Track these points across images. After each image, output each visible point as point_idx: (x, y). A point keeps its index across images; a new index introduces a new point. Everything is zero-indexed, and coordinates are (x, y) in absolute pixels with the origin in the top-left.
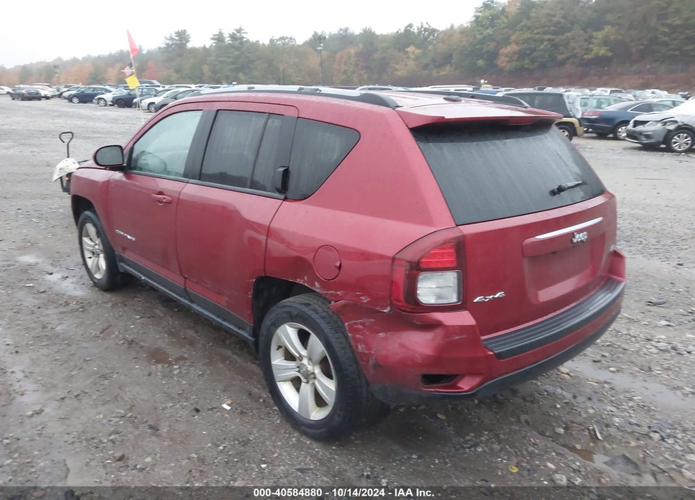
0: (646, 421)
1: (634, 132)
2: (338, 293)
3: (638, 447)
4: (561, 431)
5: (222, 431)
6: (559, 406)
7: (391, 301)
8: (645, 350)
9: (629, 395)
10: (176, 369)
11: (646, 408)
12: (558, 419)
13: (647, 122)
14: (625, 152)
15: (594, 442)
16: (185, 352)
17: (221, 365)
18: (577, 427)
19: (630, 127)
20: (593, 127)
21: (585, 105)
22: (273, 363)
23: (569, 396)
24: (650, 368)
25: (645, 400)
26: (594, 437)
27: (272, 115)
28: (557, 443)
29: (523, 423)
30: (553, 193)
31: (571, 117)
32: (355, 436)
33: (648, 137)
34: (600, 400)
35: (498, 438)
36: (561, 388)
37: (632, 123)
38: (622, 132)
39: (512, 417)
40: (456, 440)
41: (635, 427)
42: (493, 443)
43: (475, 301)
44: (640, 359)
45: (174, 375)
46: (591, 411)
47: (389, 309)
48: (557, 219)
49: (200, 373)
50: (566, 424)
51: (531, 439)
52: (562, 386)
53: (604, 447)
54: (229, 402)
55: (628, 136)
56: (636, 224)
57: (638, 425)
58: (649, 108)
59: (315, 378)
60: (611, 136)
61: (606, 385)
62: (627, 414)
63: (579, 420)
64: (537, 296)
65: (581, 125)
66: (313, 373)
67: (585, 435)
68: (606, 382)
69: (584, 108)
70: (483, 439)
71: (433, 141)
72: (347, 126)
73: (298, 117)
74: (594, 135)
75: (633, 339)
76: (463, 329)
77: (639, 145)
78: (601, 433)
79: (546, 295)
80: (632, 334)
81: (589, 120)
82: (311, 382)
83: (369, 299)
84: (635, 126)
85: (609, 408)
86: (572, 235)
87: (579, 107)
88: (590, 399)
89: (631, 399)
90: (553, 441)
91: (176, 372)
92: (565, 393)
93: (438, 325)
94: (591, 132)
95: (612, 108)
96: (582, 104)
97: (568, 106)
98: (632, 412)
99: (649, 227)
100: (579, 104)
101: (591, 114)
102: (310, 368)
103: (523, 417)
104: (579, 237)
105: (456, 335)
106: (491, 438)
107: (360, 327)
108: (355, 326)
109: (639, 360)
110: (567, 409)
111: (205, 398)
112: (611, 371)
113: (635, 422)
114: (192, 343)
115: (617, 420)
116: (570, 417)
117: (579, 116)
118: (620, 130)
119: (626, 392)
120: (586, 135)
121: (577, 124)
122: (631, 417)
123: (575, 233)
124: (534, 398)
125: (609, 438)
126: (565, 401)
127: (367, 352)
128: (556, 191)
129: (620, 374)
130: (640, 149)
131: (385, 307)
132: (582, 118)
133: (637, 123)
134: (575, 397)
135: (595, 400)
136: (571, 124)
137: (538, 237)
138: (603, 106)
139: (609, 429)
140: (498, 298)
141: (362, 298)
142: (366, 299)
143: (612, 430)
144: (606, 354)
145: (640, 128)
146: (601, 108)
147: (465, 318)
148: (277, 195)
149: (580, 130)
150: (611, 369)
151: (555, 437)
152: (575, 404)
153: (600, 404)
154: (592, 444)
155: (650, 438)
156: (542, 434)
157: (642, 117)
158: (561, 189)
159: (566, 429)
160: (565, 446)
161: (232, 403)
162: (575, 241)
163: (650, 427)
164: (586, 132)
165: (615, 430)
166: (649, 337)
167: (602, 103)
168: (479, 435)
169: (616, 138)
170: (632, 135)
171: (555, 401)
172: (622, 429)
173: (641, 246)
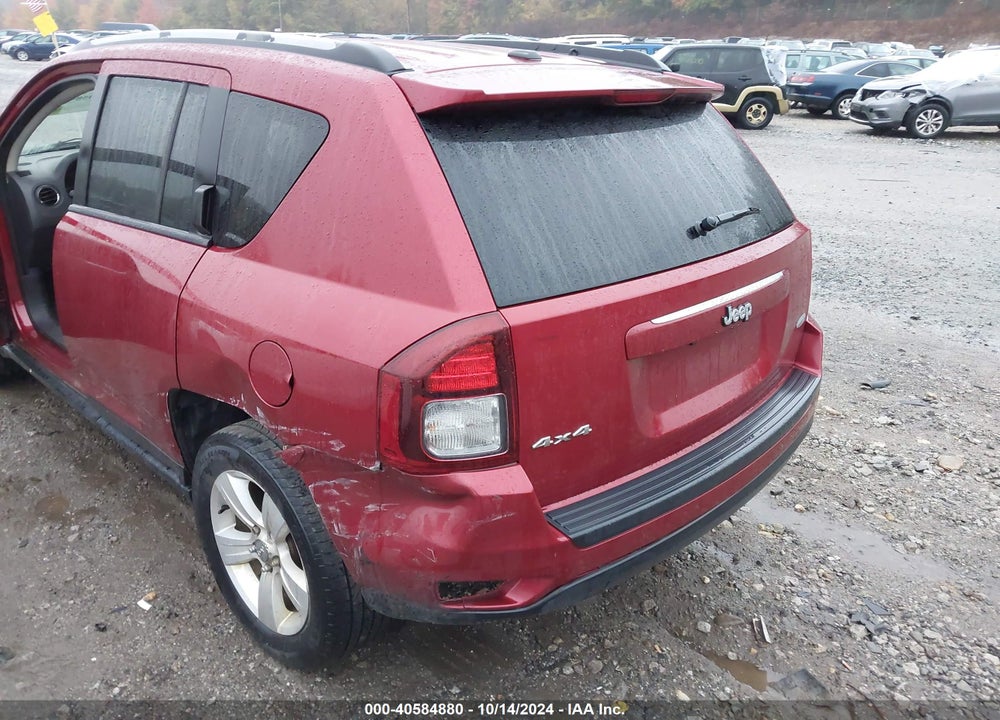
0: (845, 603)
1: (862, 107)
2: (293, 430)
3: (829, 652)
4: (707, 627)
5: (125, 654)
6: (707, 580)
7: (378, 450)
8: (851, 469)
9: (820, 554)
10: (74, 532)
11: (846, 577)
12: (703, 603)
13: (882, 91)
14: (848, 138)
15: (759, 646)
16: (95, 498)
17: (155, 523)
18: (734, 620)
19: (857, 99)
20: (803, 100)
21: (795, 65)
22: (216, 534)
23: (726, 559)
24: (857, 502)
25: (846, 561)
26: (759, 637)
27: (191, 86)
28: (699, 650)
29: (648, 614)
30: (693, 233)
31: (772, 85)
32: (358, 654)
33: (881, 114)
34: (775, 566)
35: (603, 646)
36: (716, 545)
37: (859, 94)
38: (845, 107)
39: (631, 603)
40: (528, 655)
41: (826, 613)
42: (593, 656)
43: (534, 446)
44: (844, 487)
45: (69, 543)
46: (759, 587)
47: (378, 464)
48: (694, 285)
49: (114, 538)
50: (716, 613)
51: (657, 647)
52: (717, 541)
53: (774, 656)
54: (151, 596)
55: (853, 113)
56: (855, 252)
57: (831, 610)
58: (885, 70)
59: (279, 565)
60: (829, 112)
61: (787, 538)
62: (816, 590)
63: (739, 605)
64: (657, 423)
65: (785, 97)
66: (277, 557)
67: (745, 633)
68: (786, 531)
69: (792, 70)
70: (577, 649)
71: (463, 140)
72: (309, 107)
73: (231, 91)
74: (805, 112)
75: (835, 450)
76: (509, 501)
77: (869, 127)
78: (770, 629)
79: (674, 418)
80: (834, 441)
81: (798, 89)
82: (275, 571)
83: (344, 446)
84: (863, 99)
85: (787, 579)
86: (724, 310)
87: (783, 69)
88: (758, 563)
89: (823, 561)
90: (692, 646)
91: (71, 539)
92: (720, 554)
93: (461, 495)
94: (801, 108)
95: (832, 71)
96: (790, 64)
97: (768, 66)
98: (823, 585)
99: (873, 257)
100: (784, 65)
101: (801, 79)
102: (271, 548)
103: (649, 604)
104: (734, 315)
105: (497, 513)
106: (590, 647)
107: (335, 492)
108: (326, 491)
109: (842, 489)
110: (722, 585)
111: (111, 589)
112: (796, 510)
113: (827, 604)
114: (113, 480)
115: (798, 601)
116: (724, 601)
117: (783, 83)
118: (842, 104)
119: (818, 547)
120: (793, 111)
121: (780, 96)
122: (821, 594)
123: (730, 308)
124: (670, 567)
125: (781, 638)
126: (718, 570)
127: (348, 537)
128: (698, 229)
129: (809, 515)
130: (869, 133)
131: (372, 462)
132: (787, 85)
133: (866, 94)
134: (735, 561)
135: (766, 565)
136: (772, 95)
137: (655, 321)
138: (819, 67)
139: (785, 619)
140: (580, 436)
141: (332, 442)
142: (338, 445)
143: (790, 623)
144: (792, 480)
145: (870, 101)
146: (817, 70)
147: (514, 481)
148: (198, 237)
149: (784, 104)
150: (798, 506)
151: (696, 641)
152: (734, 573)
153: (775, 571)
154: (754, 651)
155: (850, 634)
156: (676, 633)
157: (873, 85)
158: (706, 227)
159: (715, 622)
160: (710, 655)
161: (156, 597)
162: (728, 322)
163: (850, 615)
164: (793, 107)
165: (794, 621)
166: (860, 446)
167: (818, 62)
168: (570, 643)
169: (836, 116)
170: (859, 113)
171: (702, 570)
172: (806, 619)
173: (859, 289)
